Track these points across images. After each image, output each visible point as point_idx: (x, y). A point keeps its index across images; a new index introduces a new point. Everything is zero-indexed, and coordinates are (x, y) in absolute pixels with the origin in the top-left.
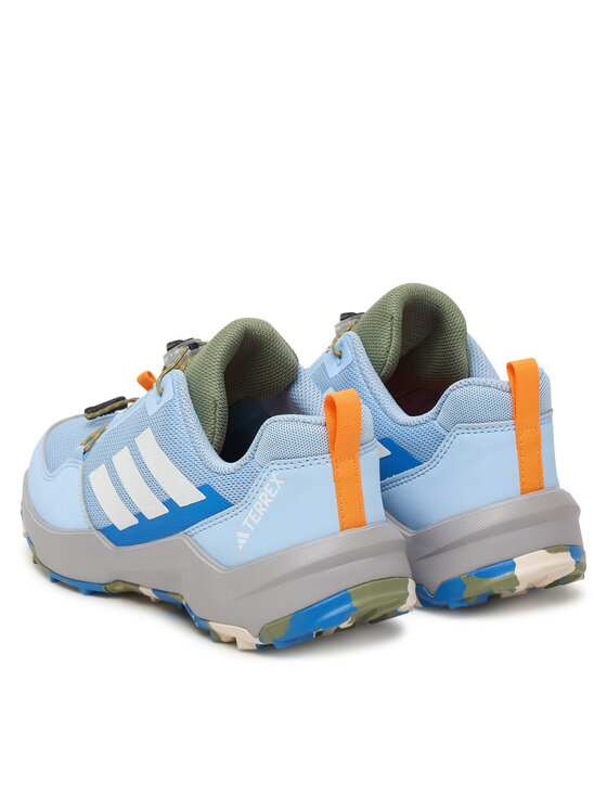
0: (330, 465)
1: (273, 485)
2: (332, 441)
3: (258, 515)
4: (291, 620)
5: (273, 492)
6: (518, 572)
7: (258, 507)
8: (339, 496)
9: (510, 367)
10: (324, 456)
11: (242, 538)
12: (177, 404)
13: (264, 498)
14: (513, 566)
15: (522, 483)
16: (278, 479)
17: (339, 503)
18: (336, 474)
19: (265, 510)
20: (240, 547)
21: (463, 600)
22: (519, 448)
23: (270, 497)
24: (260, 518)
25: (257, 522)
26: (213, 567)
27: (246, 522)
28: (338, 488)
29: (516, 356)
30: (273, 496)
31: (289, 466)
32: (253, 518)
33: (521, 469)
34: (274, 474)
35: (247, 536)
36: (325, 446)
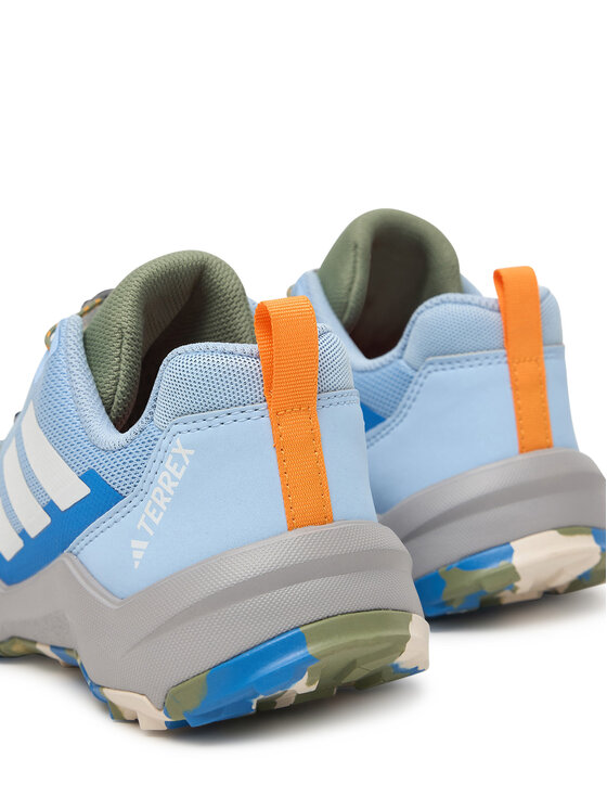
0: (266, 420)
1: (178, 459)
2: (268, 380)
3: (159, 509)
4: (208, 678)
5: (178, 470)
6: (517, 560)
7: (158, 496)
8: (283, 473)
9: (498, 276)
10: (257, 405)
11: (139, 548)
12: (61, 357)
13: (165, 480)
14: (510, 553)
15: (521, 438)
16: (185, 448)
17: (285, 484)
18: (277, 436)
19: (169, 500)
20: (137, 564)
21: (444, 604)
22: (515, 388)
23: (174, 479)
24: (162, 514)
25: (157, 521)
26: (103, 600)
27: (142, 523)
28: (281, 460)
29: (505, 263)
30: (179, 476)
31: (202, 424)
32: (152, 515)
33: (519, 418)
34: (178, 440)
35: (144, 545)
36: (257, 389)
